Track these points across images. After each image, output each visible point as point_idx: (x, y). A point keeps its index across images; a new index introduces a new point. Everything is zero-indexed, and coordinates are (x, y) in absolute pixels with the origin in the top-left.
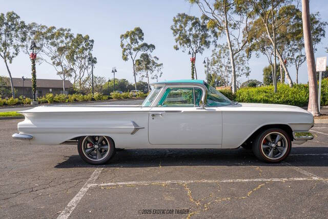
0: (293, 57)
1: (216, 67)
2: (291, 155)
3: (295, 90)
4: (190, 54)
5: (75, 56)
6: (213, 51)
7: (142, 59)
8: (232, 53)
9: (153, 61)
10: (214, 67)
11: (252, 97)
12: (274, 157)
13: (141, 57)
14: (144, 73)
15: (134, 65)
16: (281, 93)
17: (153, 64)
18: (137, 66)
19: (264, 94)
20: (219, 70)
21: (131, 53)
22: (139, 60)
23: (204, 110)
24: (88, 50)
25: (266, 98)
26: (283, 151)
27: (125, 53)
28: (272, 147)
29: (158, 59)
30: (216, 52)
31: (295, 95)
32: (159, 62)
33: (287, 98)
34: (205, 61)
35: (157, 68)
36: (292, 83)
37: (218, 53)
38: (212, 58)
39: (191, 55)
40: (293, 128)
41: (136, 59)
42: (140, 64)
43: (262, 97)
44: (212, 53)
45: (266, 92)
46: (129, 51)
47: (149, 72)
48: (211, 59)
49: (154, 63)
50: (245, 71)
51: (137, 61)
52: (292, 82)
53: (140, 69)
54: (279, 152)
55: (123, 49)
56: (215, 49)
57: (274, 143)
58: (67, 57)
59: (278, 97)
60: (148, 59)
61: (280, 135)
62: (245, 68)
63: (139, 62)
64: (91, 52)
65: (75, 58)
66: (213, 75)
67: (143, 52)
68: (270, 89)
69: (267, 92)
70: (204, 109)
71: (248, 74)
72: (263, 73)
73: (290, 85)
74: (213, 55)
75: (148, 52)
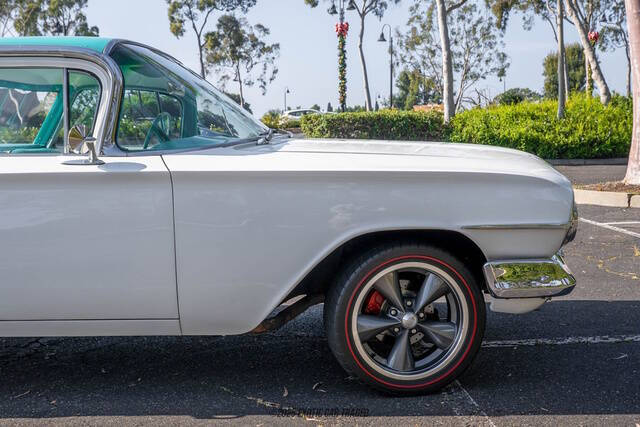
0: (618, 28)
1: (420, 53)
2: (493, 344)
3: (616, 110)
4: (335, 12)
5: (40, 22)
6: (412, 9)
7: (222, 32)
8: (443, 8)
9: (252, 36)
10: (414, 53)
11: (496, 132)
12: (415, 370)
13: (219, 26)
14: (228, 68)
15: (201, 47)
16: (576, 121)
17: (254, 46)
18: (210, 51)
19: (530, 123)
20: (427, 61)
21: (191, 16)
22: (213, 34)
23: (94, 169)
24: (76, 6)
25: (535, 134)
26: (451, 341)
27: (176, 17)
28: (402, 328)
29: (266, 31)
30: (418, 12)
31: (614, 126)
32: (268, 41)
33: (592, 134)
34: (382, 35)
35: (264, 56)
36: (607, 92)
37: (425, 17)
38: (409, 28)
39: (338, 16)
40: (486, 244)
41: (205, 32)
42: (216, 44)
43: (523, 130)
44: (409, 15)
45: (534, 117)
46: (185, 9)
47: (243, 66)
48: (405, 30)
49: (255, 42)
50: (496, 64)
51: (208, 35)
52: (607, 89)
53: (217, 60)
54: (435, 347)
55: (169, 6)
56: (417, 6)
57: (410, 309)
58: (18, 25)
59: (567, 129)
60: (237, 31)
61: (437, 275)
62: (494, 56)
63: (214, 40)
64: (84, 11)
65: (40, 29)
66: (413, 76)
67: (224, 13)
68: (548, 110)
69: (538, 118)
70: (96, 162)
71: (502, 73)
72: (543, 69)
73: (603, 99)
74: (411, 20)
75: (238, 14)
